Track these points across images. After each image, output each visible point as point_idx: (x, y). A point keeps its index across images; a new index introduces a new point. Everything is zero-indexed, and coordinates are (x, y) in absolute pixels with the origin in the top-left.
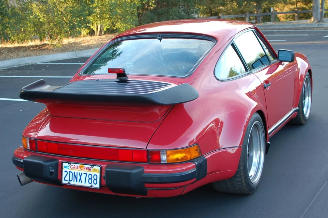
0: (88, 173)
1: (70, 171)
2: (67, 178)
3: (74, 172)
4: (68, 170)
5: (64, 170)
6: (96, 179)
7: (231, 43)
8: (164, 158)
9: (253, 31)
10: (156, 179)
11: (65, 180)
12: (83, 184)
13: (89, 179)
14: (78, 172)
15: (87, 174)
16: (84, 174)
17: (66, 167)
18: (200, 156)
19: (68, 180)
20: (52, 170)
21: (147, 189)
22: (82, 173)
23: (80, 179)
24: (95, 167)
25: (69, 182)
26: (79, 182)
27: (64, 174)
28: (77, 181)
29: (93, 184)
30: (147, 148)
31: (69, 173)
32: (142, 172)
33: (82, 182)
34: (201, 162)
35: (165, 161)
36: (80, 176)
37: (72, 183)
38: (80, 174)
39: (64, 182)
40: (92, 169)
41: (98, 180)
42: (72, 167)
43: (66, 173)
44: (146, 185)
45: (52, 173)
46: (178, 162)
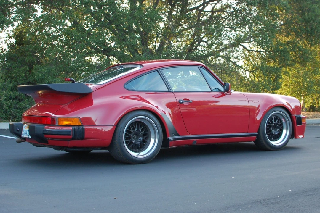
5: (24, 129)
7: (156, 70)
8: (57, 123)
12: (27, 136)
16: (28, 130)
18: (81, 126)
21: (47, 139)
23: (26, 133)
27: (23, 131)
30: (52, 116)
37: (24, 136)
39: (22, 136)
42: (25, 127)
44: (45, 136)
45: (17, 130)
46: (67, 126)
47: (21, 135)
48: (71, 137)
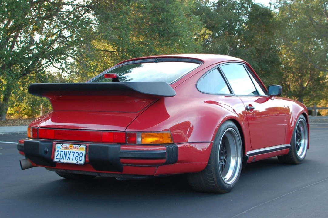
0: (76, 152)
1: (61, 150)
2: (58, 157)
3: (65, 152)
4: (60, 150)
5: (57, 150)
6: (81, 157)
7: (217, 67)
8: (139, 139)
9: (243, 65)
10: (130, 154)
11: (56, 159)
12: (70, 161)
13: (76, 156)
14: (68, 151)
15: (74, 152)
16: (73, 152)
17: (59, 148)
18: (172, 143)
19: (59, 158)
20: (47, 149)
21: (123, 165)
22: (71, 152)
23: (69, 157)
24: (82, 146)
25: (59, 160)
26: (68, 159)
27: (56, 153)
28: (66, 159)
29: (78, 160)
30: (126, 131)
31: (60, 152)
32: (120, 149)
33: (70, 160)
34: (172, 148)
35: (140, 142)
36: (69, 154)
37: (62, 161)
38: (69, 153)
39: (55, 160)
40: (79, 148)
41: (83, 157)
42: (63, 147)
43: (58, 152)
44: (122, 160)
45: (46, 152)
46: (151, 144)
47: (53, 159)
48: (164, 161)
